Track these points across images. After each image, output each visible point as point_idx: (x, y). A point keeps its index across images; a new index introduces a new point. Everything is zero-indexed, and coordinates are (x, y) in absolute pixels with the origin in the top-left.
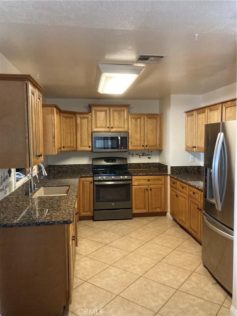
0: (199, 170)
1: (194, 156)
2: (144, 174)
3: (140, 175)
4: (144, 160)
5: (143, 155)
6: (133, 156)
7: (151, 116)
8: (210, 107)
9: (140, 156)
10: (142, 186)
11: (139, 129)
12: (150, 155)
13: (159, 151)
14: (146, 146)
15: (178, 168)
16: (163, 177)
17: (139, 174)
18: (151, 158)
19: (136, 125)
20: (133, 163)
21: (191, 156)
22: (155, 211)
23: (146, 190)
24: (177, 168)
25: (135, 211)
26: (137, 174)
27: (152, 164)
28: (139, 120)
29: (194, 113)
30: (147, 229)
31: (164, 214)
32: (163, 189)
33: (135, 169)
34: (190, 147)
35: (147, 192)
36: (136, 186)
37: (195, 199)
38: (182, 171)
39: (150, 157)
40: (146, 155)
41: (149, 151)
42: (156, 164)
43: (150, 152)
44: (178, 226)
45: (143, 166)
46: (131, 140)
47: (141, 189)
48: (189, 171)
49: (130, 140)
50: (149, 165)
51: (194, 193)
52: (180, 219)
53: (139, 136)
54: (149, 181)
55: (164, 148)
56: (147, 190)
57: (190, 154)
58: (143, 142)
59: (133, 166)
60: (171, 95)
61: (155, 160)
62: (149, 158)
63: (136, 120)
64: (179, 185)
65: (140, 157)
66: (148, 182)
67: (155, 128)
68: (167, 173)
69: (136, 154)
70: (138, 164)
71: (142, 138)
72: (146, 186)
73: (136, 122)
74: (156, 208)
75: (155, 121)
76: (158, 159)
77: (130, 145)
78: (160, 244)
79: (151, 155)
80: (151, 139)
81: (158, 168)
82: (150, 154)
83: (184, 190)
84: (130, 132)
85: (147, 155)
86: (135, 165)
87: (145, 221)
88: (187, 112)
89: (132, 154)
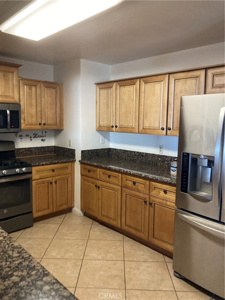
0: (109, 153)
1: (104, 137)
2: (48, 163)
3: (43, 165)
4: (36, 143)
5: (35, 136)
6: (21, 138)
7: (48, 85)
8: (145, 79)
9: (32, 138)
10: (45, 179)
11: (34, 101)
12: (43, 137)
13: (58, 131)
14: (44, 124)
15: (90, 152)
16: (70, 164)
17: (42, 163)
18: (45, 140)
19: (30, 95)
20: (22, 148)
21: (101, 137)
22: (61, 208)
23: (49, 183)
24: (88, 152)
25: (36, 215)
26: (39, 164)
27: (47, 148)
28: (34, 89)
29: (113, 85)
30: (65, 238)
31: (69, 210)
32: (69, 179)
33: (25, 156)
34: (106, 126)
35: (52, 186)
36: (38, 181)
37: (138, 191)
38: (93, 155)
39: (43, 138)
40: (38, 137)
41: (42, 132)
42: (51, 148)
43: (44, 132)
44: (97, 223)
45: (35, 151)
46: (24, 116)
47: (43, 183)
48: (100, 154)
49: (22, 116)
50: (43, 150)
51: (134, 183)
52: (103, 215)
53: (34, 110)
54: (53, 170)
55: (65, 128)
56: (51, 183)
57: (100, 135)
58: (40, 120)
59: (21, 152)
60: (81, 60)
61: (50, 142)
62: (42, 140)
63: (30, 89)
64: (102, 173)
65: (31, 140)
66: (52, 173)
67: (54, 101)
68: (75, 159)
69: (26, 136)
70: (29, 150)
71: (39, 114)
72: (51, 178)
73: (30, 91)
74: (61, 205)
75: (53, 91)
76: (54, 141)
77: (23, 123)
78: (99, 257)
79: (45, 136)
80: (49, 116)
81: (54, 152)
82: (43, 135)
83: (112, 179)
84: (21, 103)
85: (41, 137)
86: (25, 151)
87: (53, 226)
88: (97, 84)
89: (21, 136)
